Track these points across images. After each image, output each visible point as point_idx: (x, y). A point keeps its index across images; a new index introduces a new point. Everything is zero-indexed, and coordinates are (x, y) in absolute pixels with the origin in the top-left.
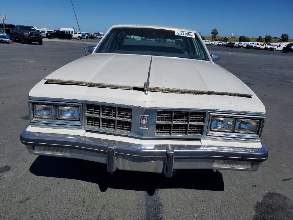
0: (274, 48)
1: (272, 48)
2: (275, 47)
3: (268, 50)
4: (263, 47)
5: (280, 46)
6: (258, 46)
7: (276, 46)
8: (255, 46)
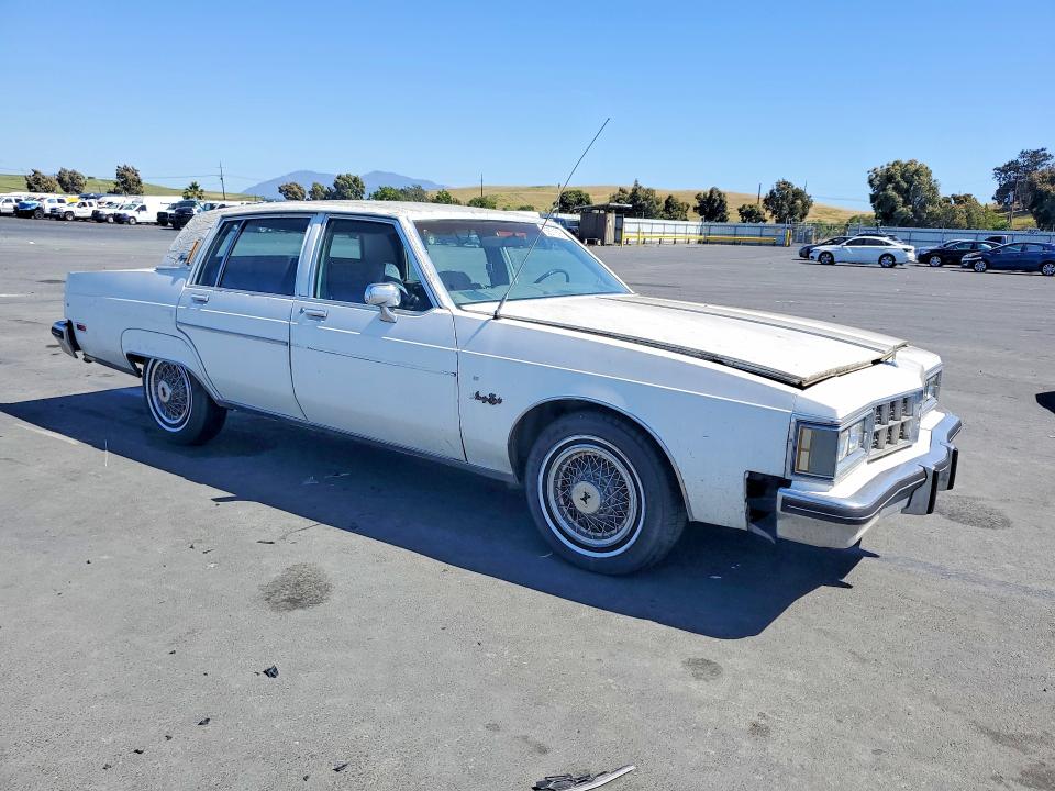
0: (125, 215)
1: (119, 215)
2: (130, 213)
3: (106, 221)
4: (87, 212)
5: (143, 208)
6: (64, 208)
7: (129, 208)
8: (53, 210)
